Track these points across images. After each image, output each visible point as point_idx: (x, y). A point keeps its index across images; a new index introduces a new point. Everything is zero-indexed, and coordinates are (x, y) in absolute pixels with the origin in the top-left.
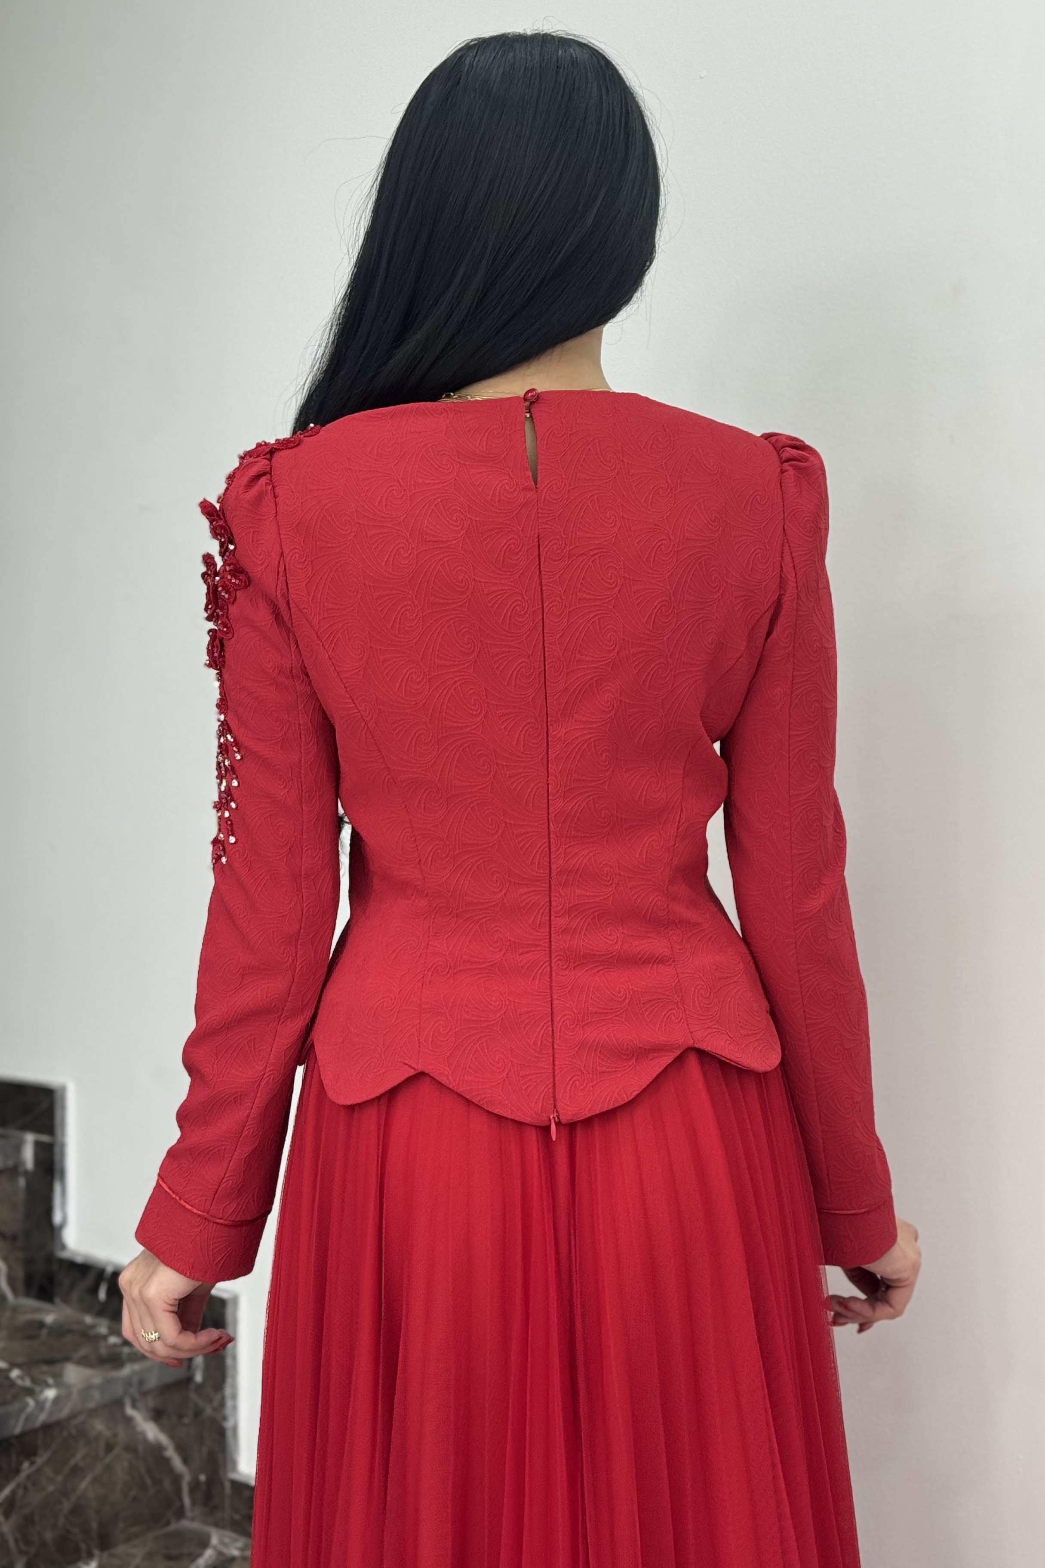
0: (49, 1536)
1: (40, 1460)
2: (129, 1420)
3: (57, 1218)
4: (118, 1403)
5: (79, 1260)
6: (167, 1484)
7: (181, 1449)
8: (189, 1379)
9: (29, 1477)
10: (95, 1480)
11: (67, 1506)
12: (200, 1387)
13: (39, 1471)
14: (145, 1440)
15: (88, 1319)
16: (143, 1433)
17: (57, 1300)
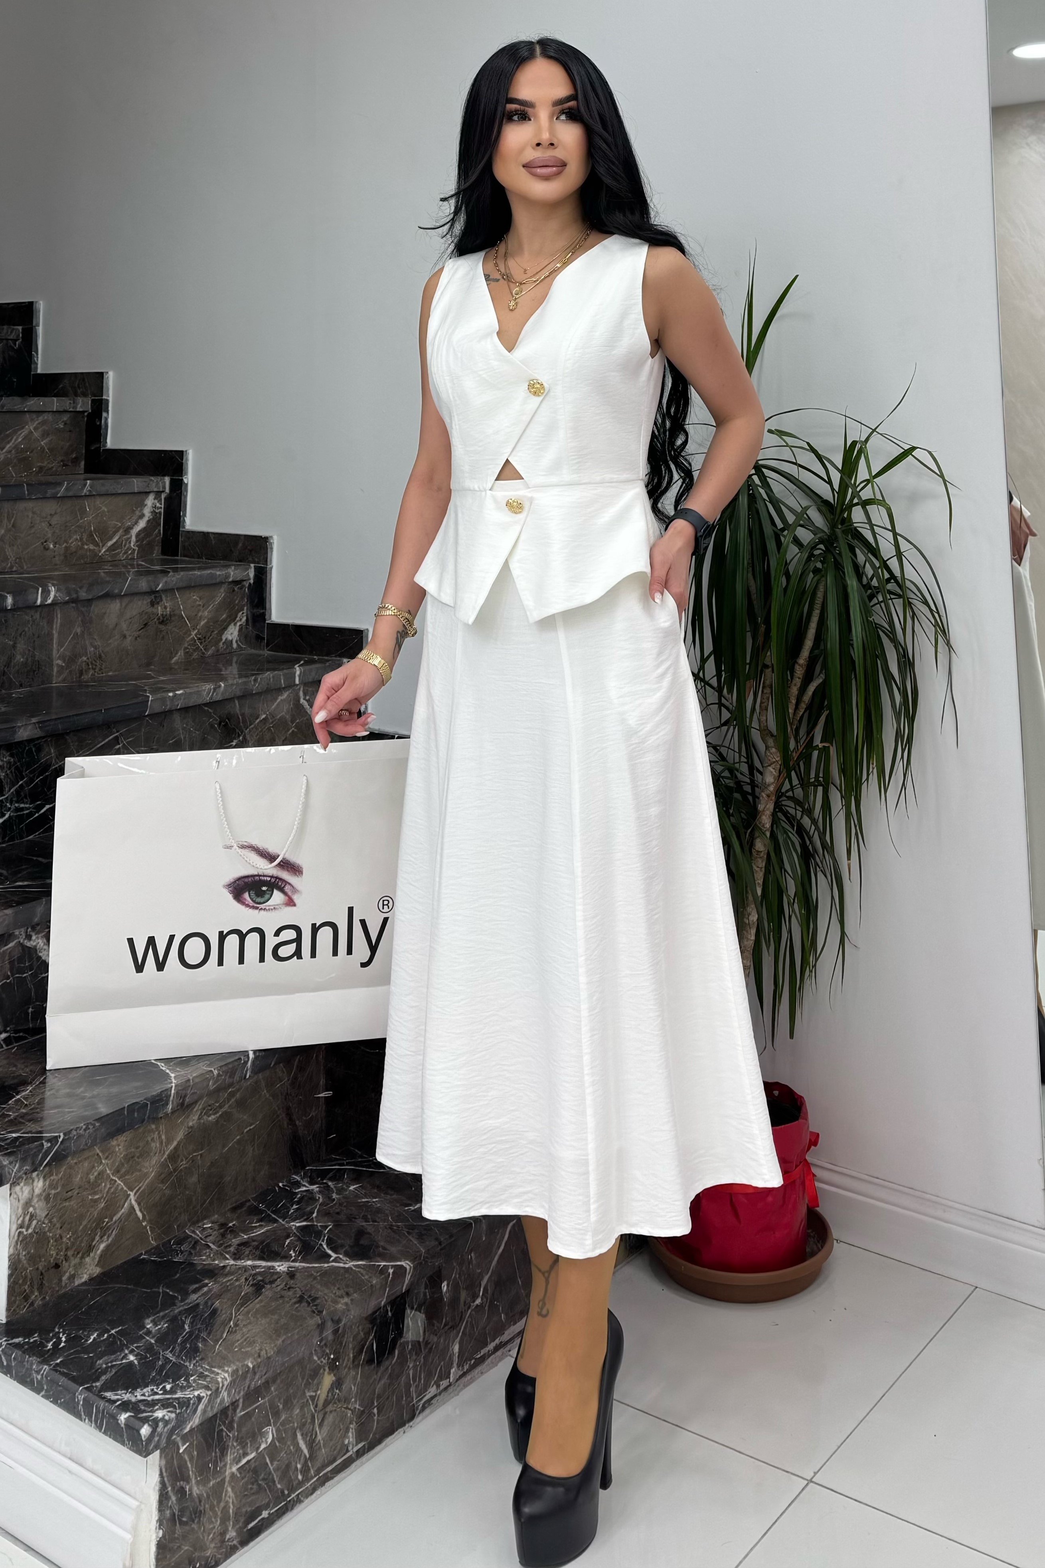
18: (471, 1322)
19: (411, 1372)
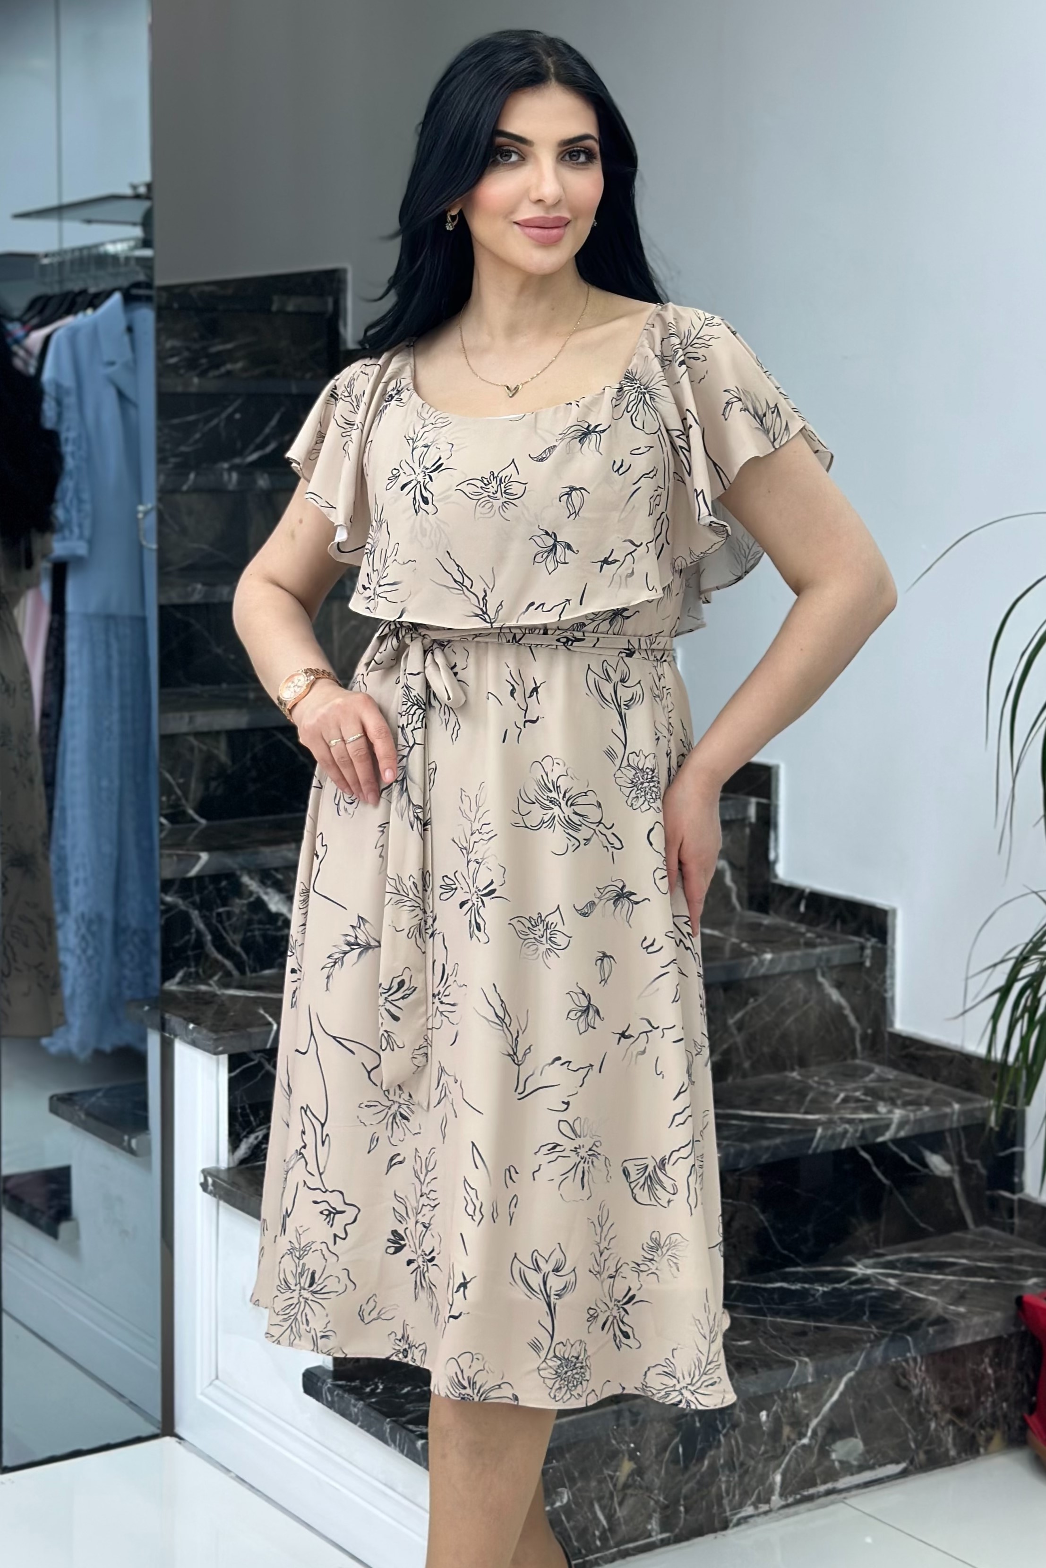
0: (766, 1050)
1: (761, 999)
2: (820, 985)
3: (772, 856)
4: (813, 972)
5: (786, 884)
6: (845, 1032)
7: (854, 1010)
8: (862, 964)
9: (753, 1009)
10: (797, 1020)
11: (778, 1033)
12: (868, 970)
13: (760, 1006)
14: (830, 1000)
15: (793, 924)
16: (829, 996)
17: (771, 912)
18: (796, 1460)
19: (723, 1487)
